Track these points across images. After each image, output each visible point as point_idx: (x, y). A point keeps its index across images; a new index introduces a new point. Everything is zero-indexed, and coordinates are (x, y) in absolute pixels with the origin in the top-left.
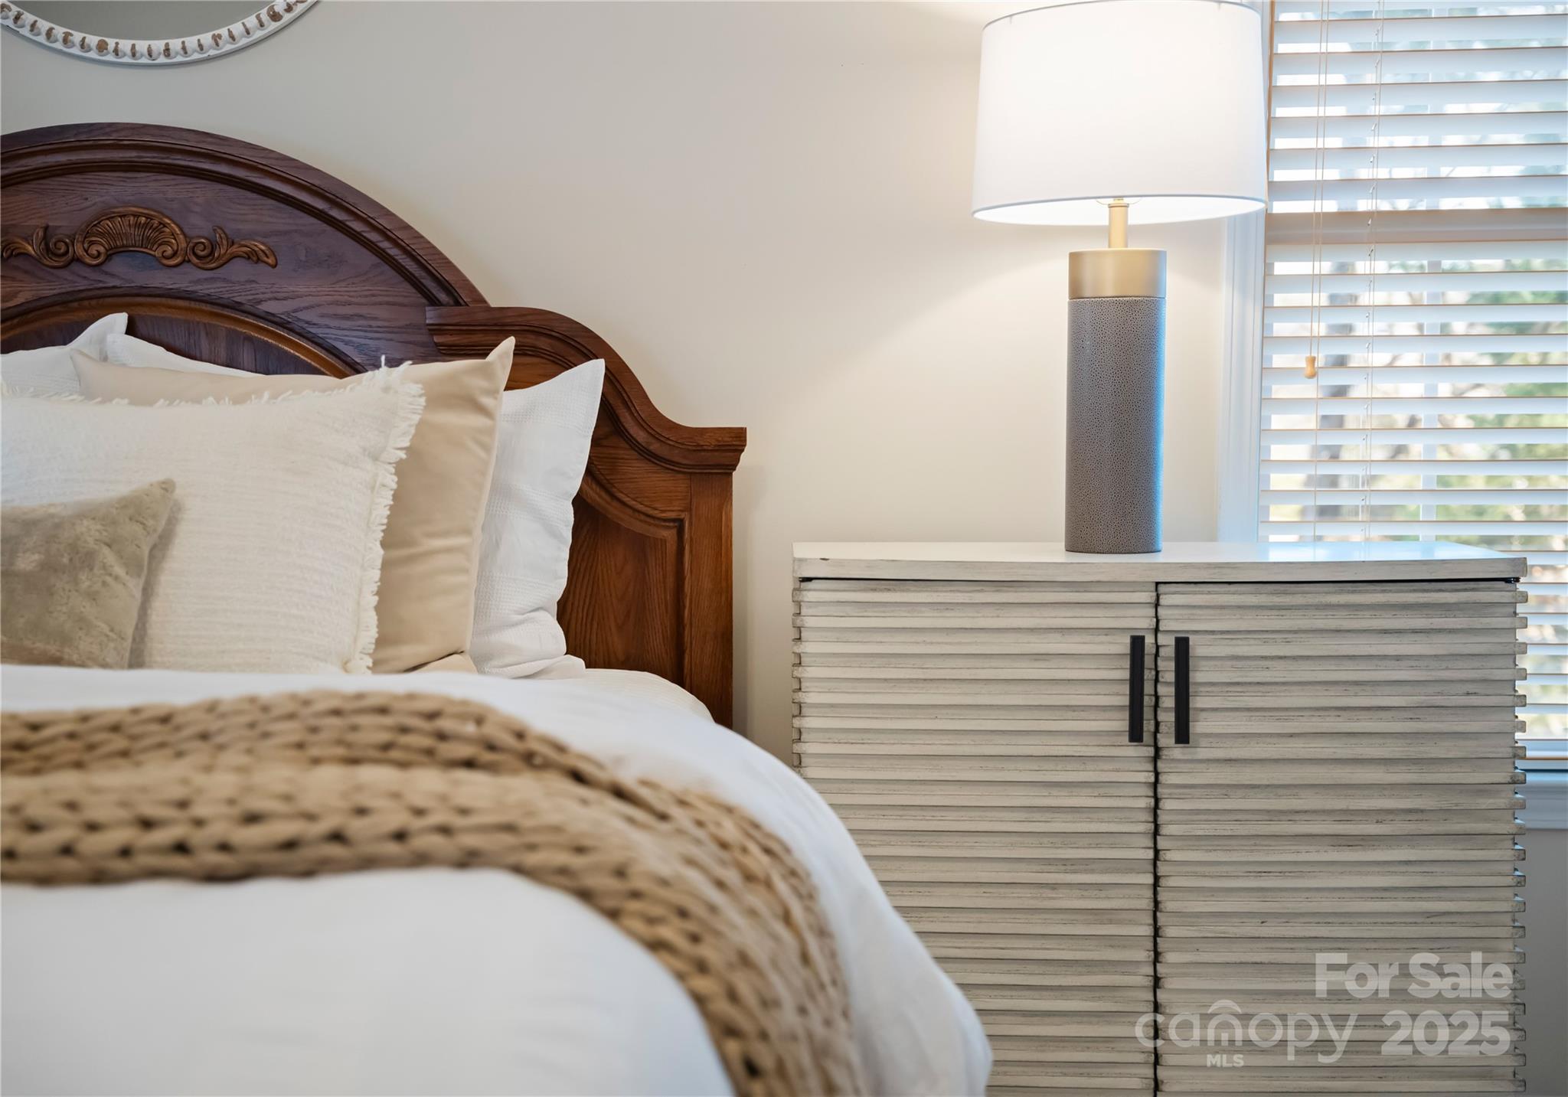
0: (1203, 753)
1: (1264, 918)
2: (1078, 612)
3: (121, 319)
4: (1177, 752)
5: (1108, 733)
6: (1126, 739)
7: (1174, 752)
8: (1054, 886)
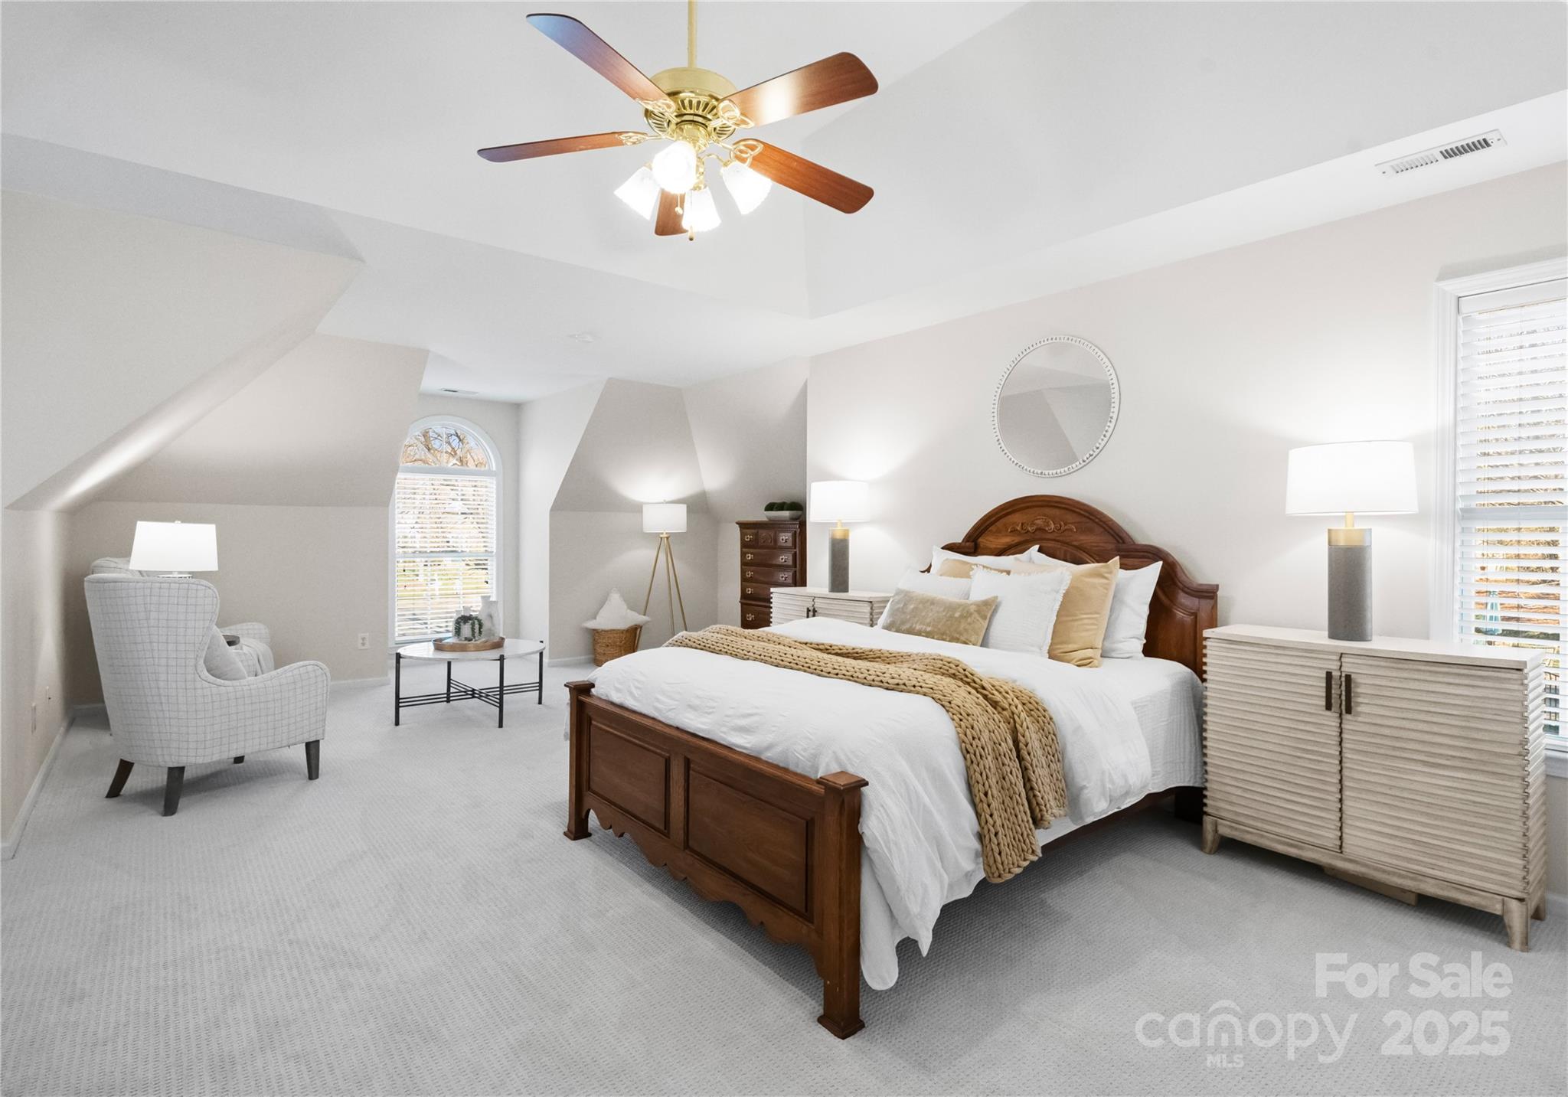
0: (1360, 719)
1: (1391, 787)
2: (1307, 660)
3: (1037, 547)
4: (1348, 717)
5: (1316, 705)
6: (1324, 708)
7: (1346, 717)
8: (1299, 757)
